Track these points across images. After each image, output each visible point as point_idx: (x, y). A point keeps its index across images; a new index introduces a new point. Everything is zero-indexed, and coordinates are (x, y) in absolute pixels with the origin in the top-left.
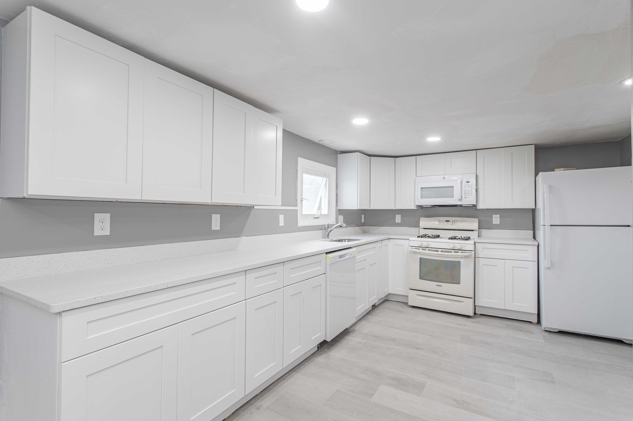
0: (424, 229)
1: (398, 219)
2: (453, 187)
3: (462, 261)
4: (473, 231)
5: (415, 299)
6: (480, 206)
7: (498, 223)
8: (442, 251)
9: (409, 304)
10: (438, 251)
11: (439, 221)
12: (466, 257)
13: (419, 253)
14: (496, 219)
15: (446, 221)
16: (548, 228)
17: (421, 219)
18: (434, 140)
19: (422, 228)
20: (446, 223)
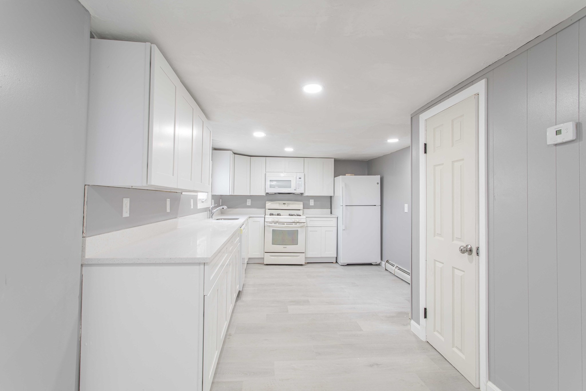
0: (269, 209)
1: (249, 202)
2: (291, 181)
3: (299, 229)
4: (300, 210)
5: (269, 259)
6: (306, 194)
7: (313, 205)
8: (287, 224)
9: (265, 263)
10: (284, 224)
11: (279, 204)
12: (302, 227)
13: (272, 227)
14: (312, 202)
15: (284, 204)
16: (344, 207)
17: (267, 202)
18: (289, 150)
19: (267, 209)
20: (283, 205)
